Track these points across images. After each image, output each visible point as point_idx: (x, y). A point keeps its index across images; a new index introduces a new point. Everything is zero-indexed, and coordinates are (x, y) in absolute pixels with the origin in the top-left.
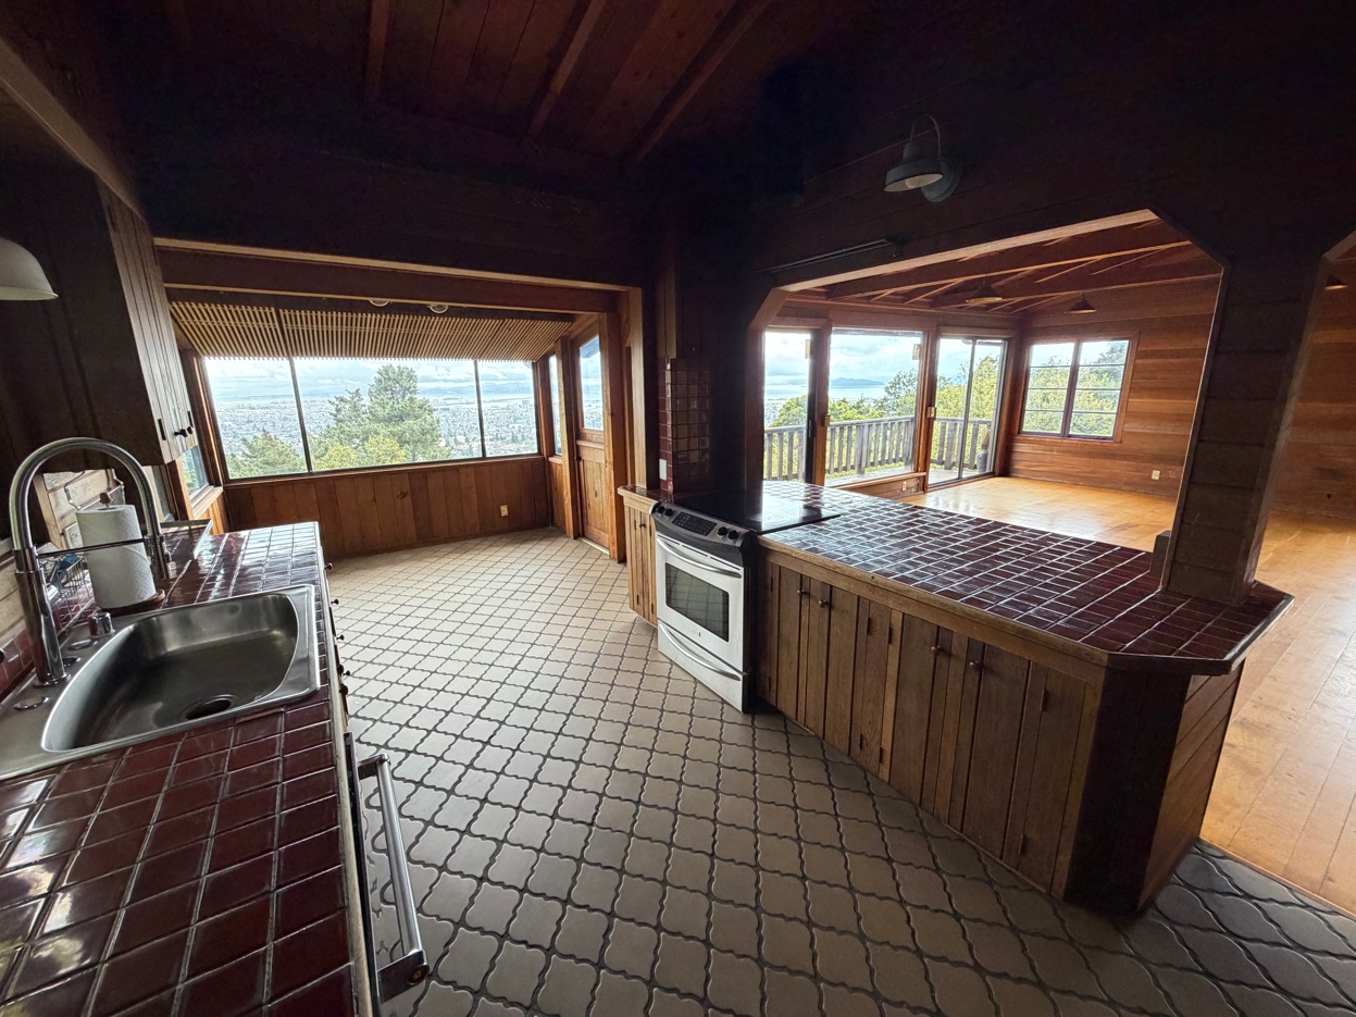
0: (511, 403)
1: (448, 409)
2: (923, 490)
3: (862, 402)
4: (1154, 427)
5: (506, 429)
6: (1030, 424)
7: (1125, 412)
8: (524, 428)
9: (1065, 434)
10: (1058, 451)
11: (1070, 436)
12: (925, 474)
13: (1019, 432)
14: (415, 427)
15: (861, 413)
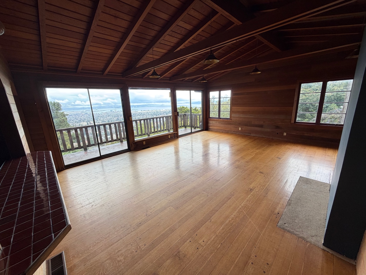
0: (107, 111)
1: (87, 114)
2: (177, 137)
3: (196, 108)
4: (238, 115)
5: (106, 119)
6: (212, 115)
7: (232, 111)
8: (111, 118)
9: (219, 118)
10: (218, 123)
11: (220, 118)
12: (177, 132)
13: (209, 117)
14: (57, 121)
15: (196, 111)
